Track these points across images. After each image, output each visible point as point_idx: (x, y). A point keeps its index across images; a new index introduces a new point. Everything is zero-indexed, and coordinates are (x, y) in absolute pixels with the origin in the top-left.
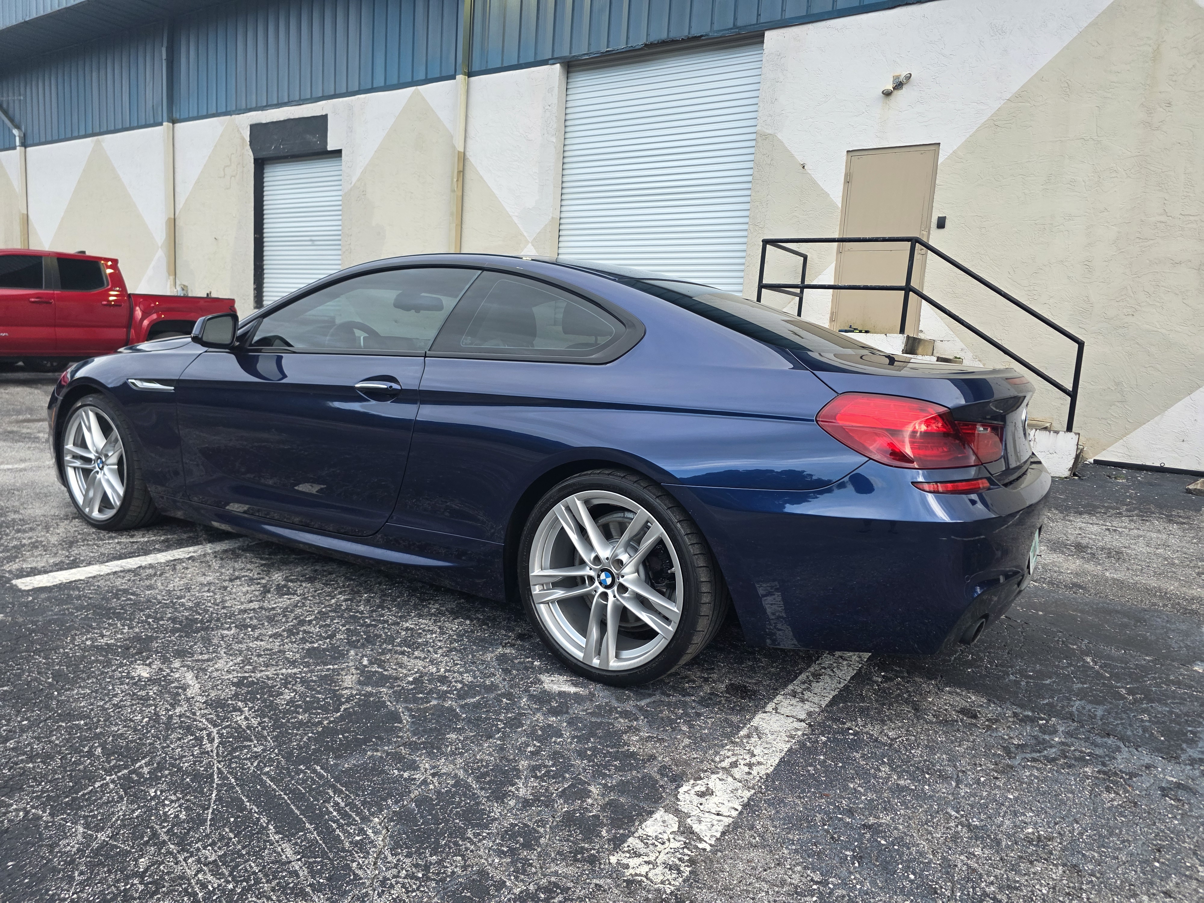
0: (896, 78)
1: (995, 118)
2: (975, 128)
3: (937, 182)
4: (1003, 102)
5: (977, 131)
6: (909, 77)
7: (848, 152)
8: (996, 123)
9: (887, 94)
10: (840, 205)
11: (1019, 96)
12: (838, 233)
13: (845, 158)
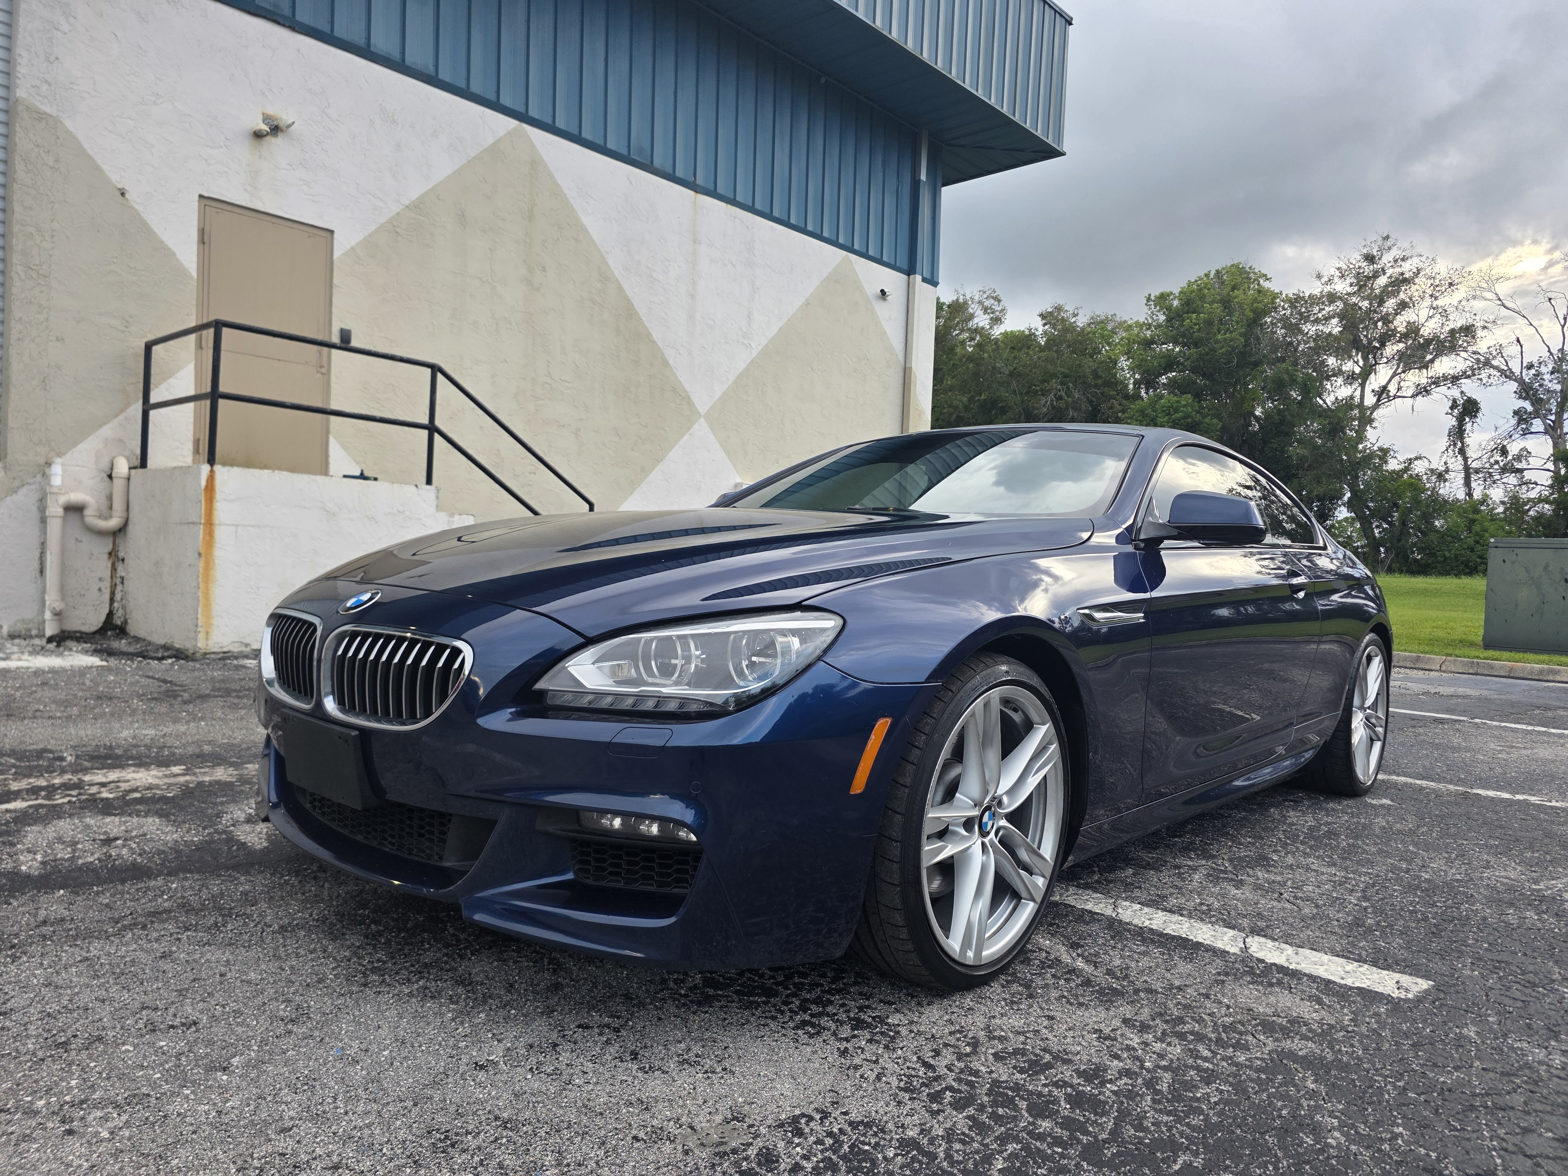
0: (266, 118)
1: (395, 224)
2: (375, 227)
3: (335, 281)
4: (402, 207)
5: (377, 231)
6: (289, 126)
7: (201, 196)
8: (397, 230)
9: (258, 135)
10: (195, 274)
11: (416, 206)
12: (194, 317)
13: (197, 204)
